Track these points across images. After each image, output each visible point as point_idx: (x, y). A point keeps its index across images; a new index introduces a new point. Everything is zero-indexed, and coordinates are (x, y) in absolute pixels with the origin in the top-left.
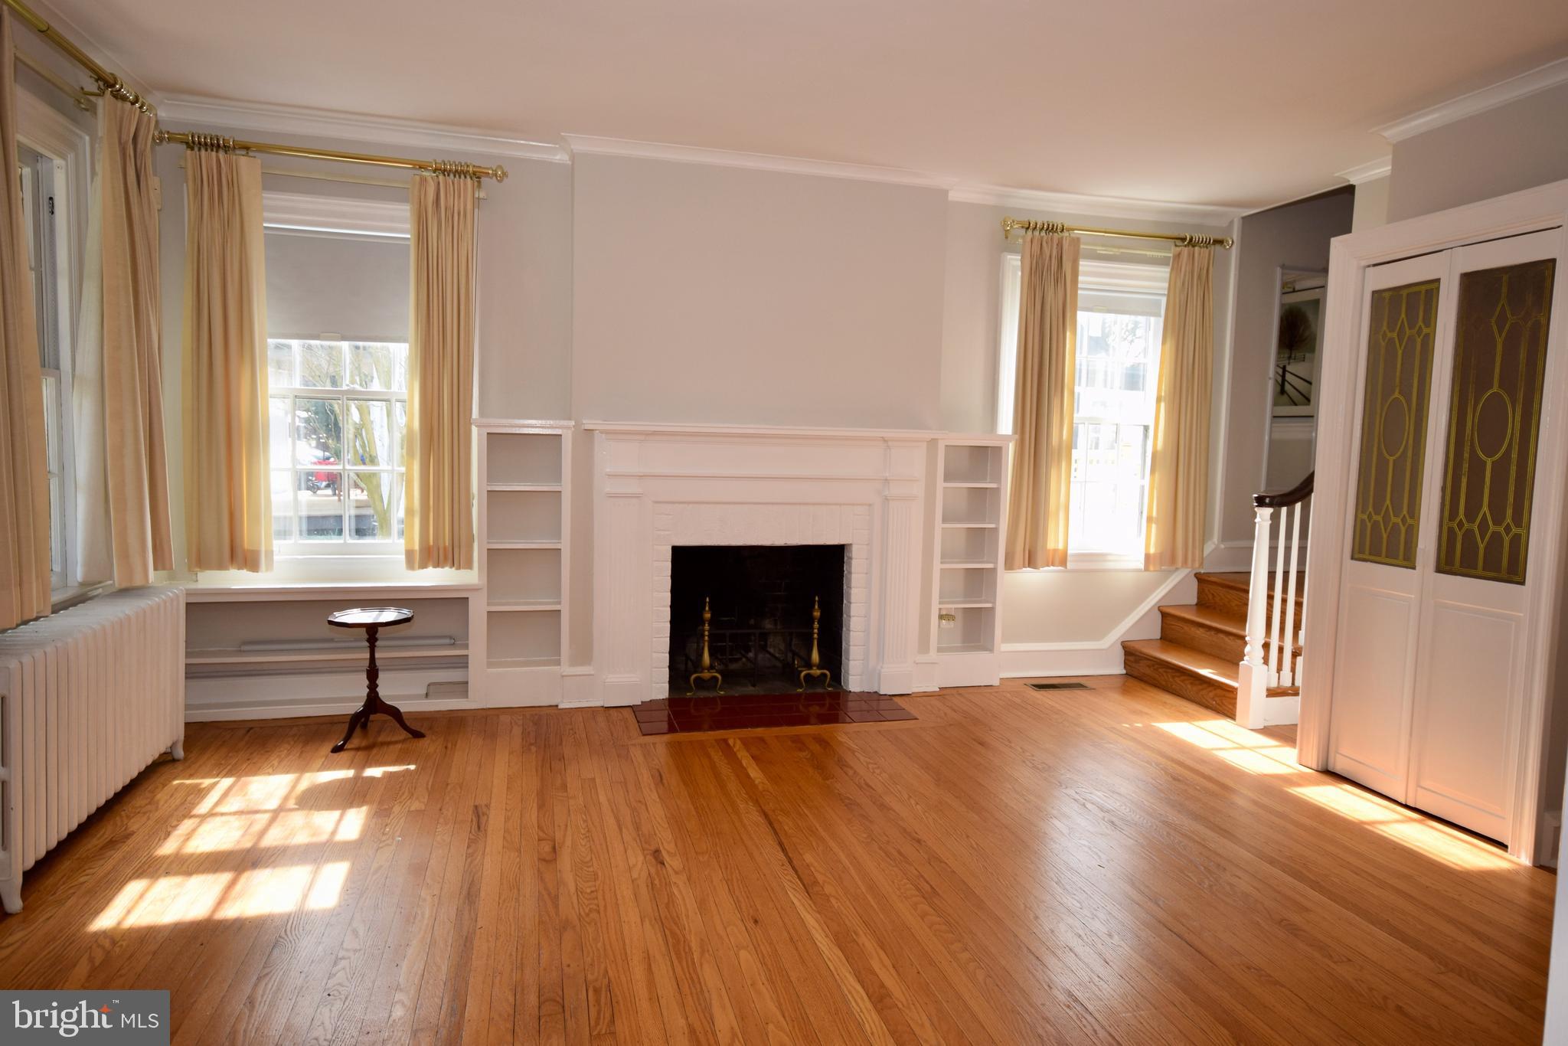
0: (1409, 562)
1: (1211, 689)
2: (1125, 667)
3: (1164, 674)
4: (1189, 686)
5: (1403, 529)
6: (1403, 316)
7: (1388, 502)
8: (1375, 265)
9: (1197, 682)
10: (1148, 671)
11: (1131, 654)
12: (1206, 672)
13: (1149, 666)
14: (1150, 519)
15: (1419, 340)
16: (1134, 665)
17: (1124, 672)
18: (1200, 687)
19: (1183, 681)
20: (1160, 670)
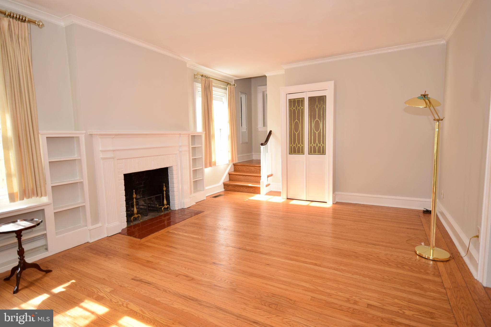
0: (303, 153)
1: (251, 188)
2: (224, 189)
3: (237, 188)
4: (245, 189)
5: (301, 147)
6: (296, 104)
7: (297, 142)
8: (289, 94)
9: (247, 188)
10: (232, 188)
11: (226, 185)
12: (250, 185)
13: (232, 187)
14: (229, 151)
15: (301, 110)
16: (227, 188)
17: (224, 190)
18: (249, 189)
19: (243, 188)
20: (236, 187)
